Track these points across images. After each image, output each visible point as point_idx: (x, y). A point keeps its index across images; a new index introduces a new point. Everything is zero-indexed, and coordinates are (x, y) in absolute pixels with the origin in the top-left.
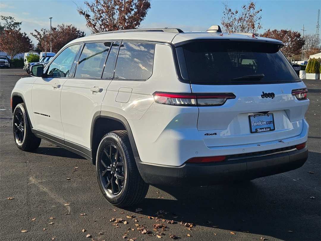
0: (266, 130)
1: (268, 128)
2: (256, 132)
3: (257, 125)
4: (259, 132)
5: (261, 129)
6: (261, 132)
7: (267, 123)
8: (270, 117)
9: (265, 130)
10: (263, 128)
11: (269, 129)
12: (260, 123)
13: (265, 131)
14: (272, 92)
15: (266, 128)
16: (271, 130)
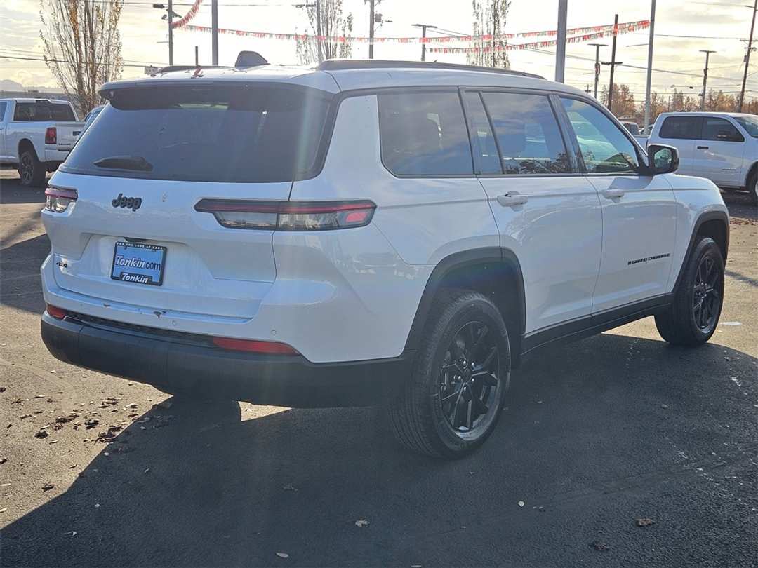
0: (140, 280)
1: (145, 277)
2: (119, 279)
3: (127, 266)
4: (125, 280)
5: (131, 275)
6: (129, 281)
7: (148, 265)
8: (160, 253)
9: (137, 279)
10: (135, 275)
11: (147, 279)
12: (133, 263)
13: (137, 282)
14: (138, 197)
15: (140, 276)
16: (150, 283)
